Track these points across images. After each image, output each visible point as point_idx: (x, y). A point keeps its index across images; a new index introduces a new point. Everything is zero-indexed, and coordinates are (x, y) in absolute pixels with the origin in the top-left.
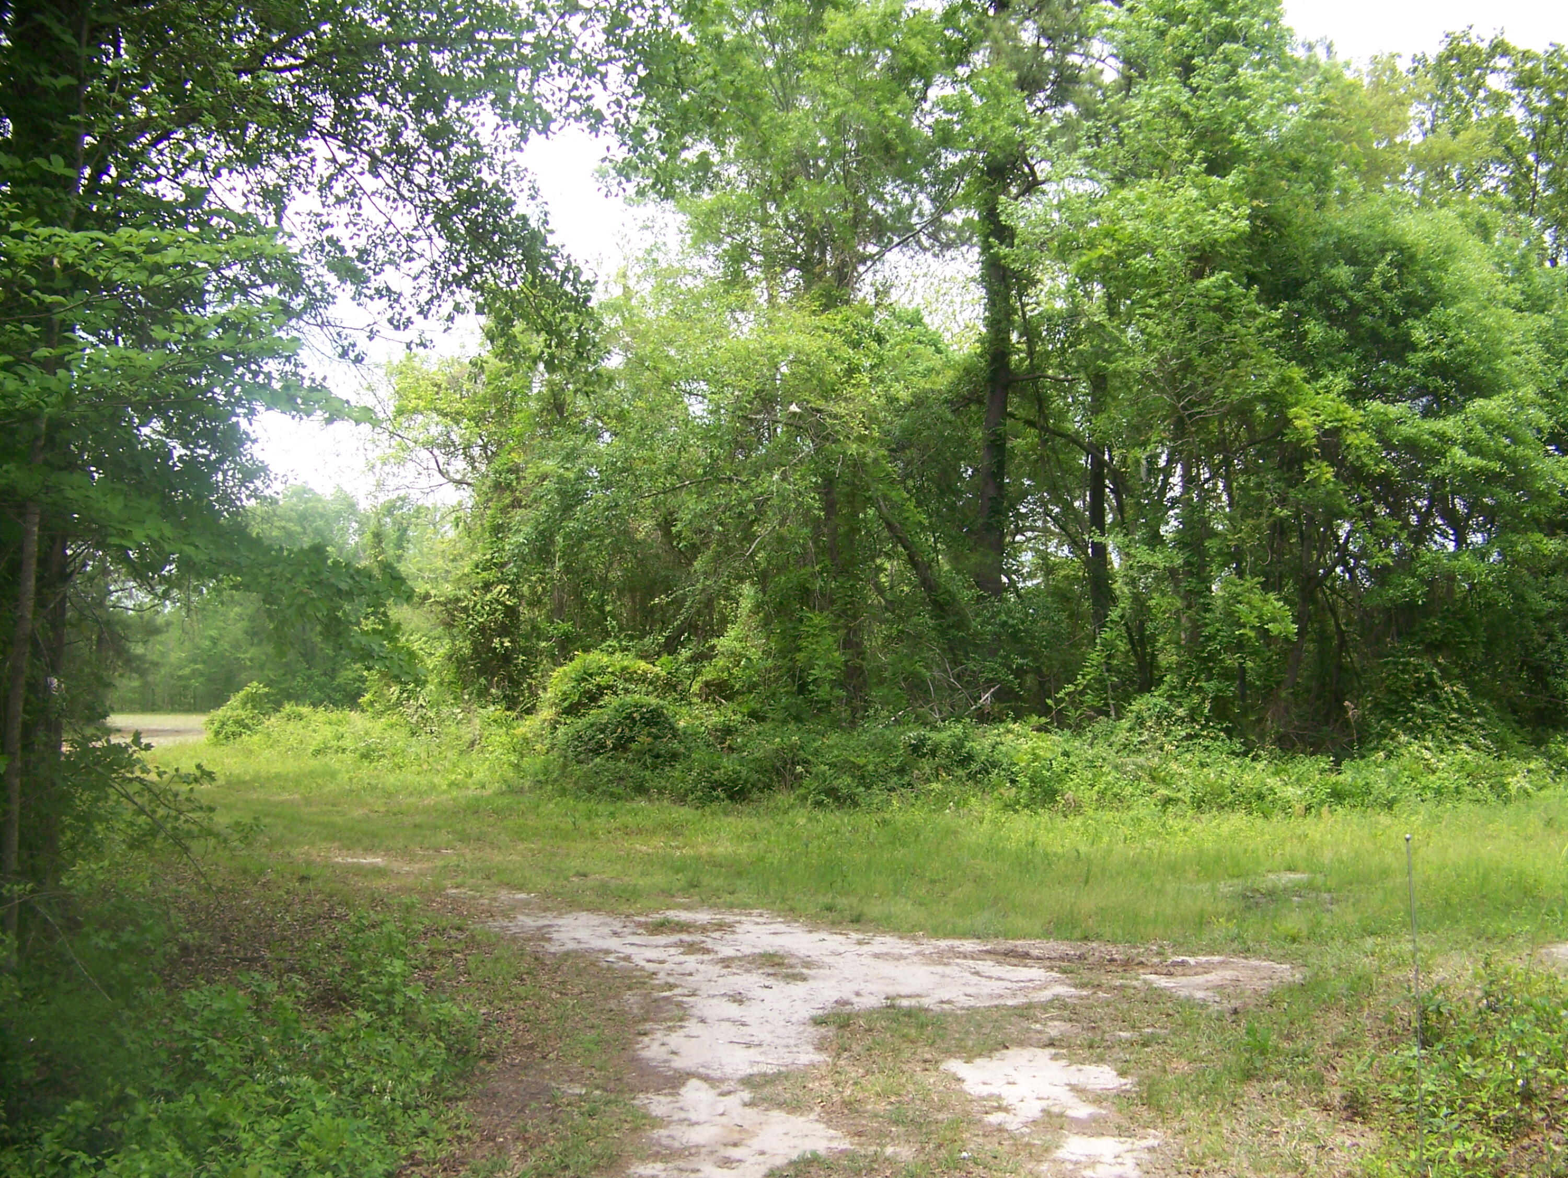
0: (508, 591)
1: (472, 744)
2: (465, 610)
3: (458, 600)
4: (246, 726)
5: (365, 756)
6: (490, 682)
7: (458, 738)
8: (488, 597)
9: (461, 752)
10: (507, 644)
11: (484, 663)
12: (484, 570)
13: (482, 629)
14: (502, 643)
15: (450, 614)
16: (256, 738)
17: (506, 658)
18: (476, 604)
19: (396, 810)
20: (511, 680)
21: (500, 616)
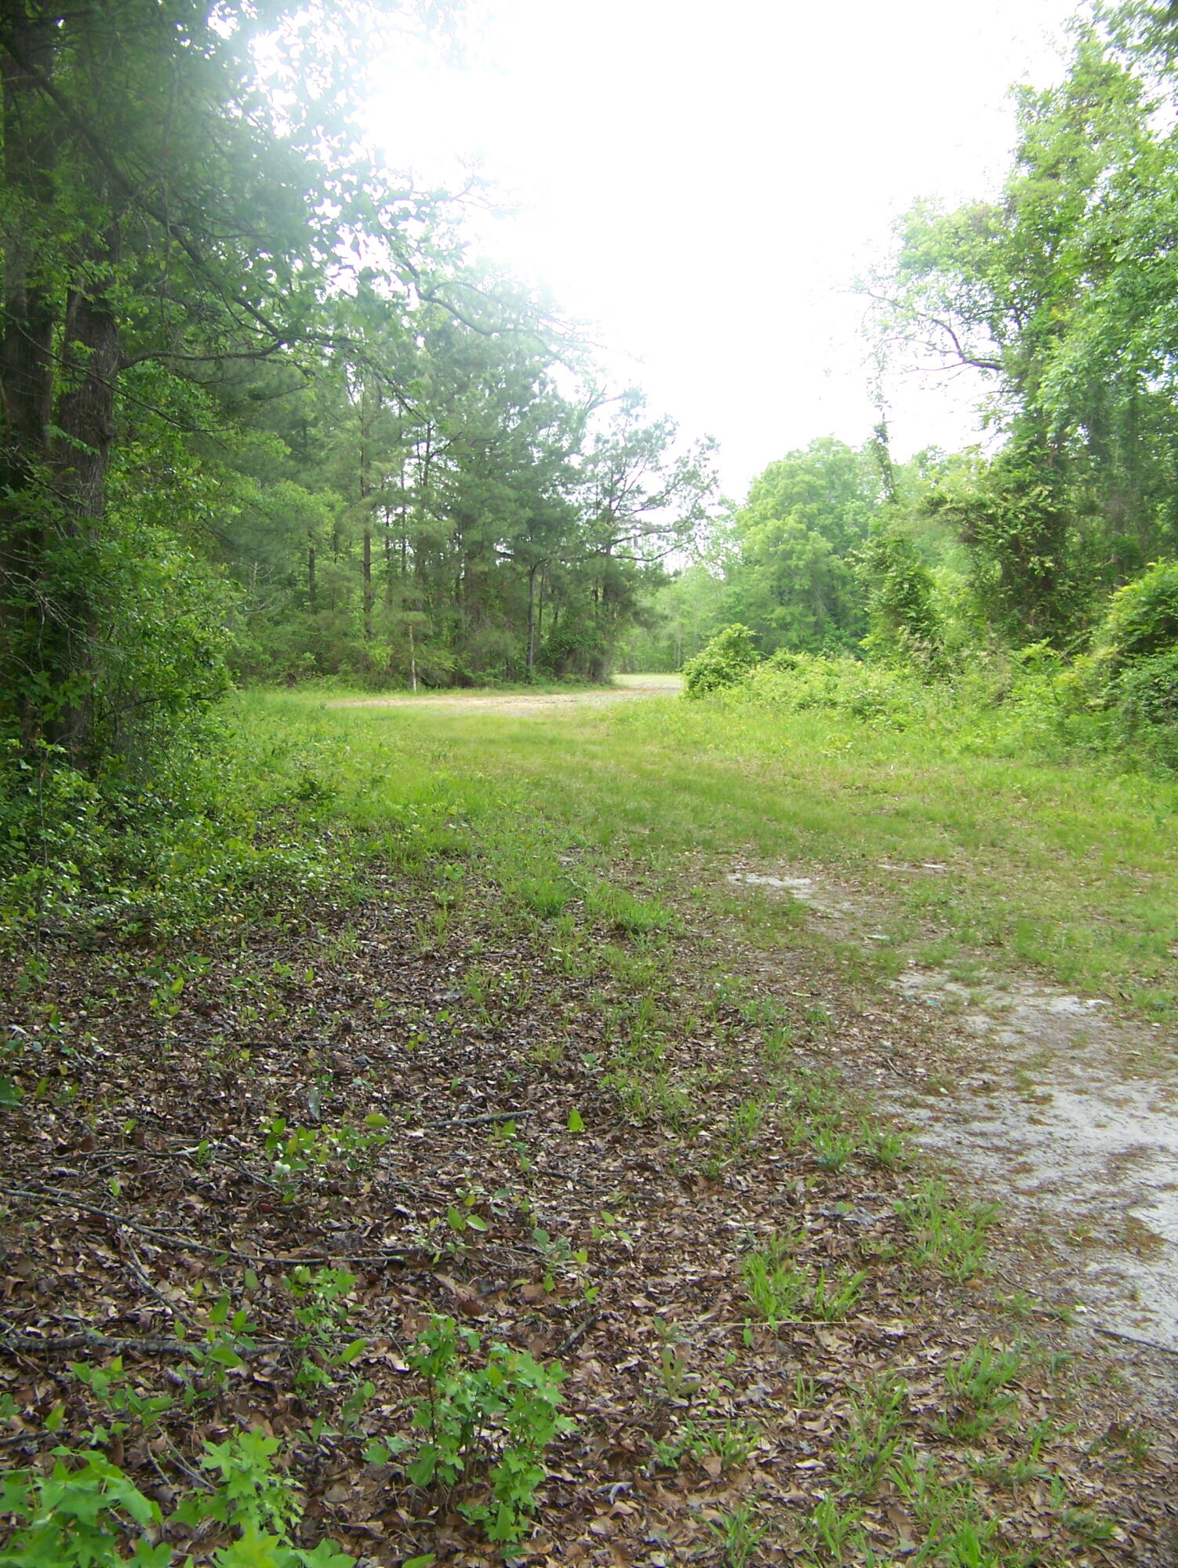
0: (1051, 495)
1: (1000, 697)
2: (991, 519)
3: (982, 505)
4: (727, 677)
5: (858, 711)
6: (1026, 615)
7: (983, 689)
8: (1024, 502)
9: (985, 707)
10: (1048, 565)
11: (1018, 591)
12: (1018, 466)
13: (1015, 544)
14: (1042, 563)
15: (972, 525)
16: (735, 691)
17: (1047, 583)
18: (1007, 511)
19: (877, 786)
20: (1055, 613)
21: (1039, 527)
